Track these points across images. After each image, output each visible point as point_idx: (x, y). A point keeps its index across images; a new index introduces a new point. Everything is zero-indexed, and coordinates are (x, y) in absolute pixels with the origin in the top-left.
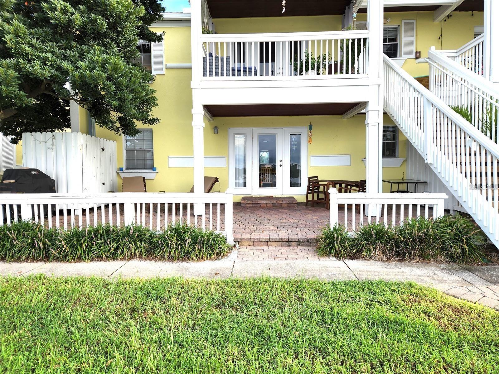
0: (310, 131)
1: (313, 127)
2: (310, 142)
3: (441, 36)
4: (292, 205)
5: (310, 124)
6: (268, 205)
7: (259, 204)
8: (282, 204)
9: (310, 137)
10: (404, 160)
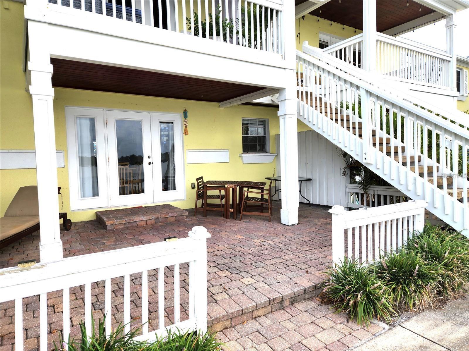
0: (186, 119)
1: (188, 114)
2: (186, 133)
3: (299, 34)
4: (181, 217)
5: (185, 110)
6: (148, 222)
7: (135, 223)
8: (168, 218)
9: (186, 127)
10: (276, 156)
